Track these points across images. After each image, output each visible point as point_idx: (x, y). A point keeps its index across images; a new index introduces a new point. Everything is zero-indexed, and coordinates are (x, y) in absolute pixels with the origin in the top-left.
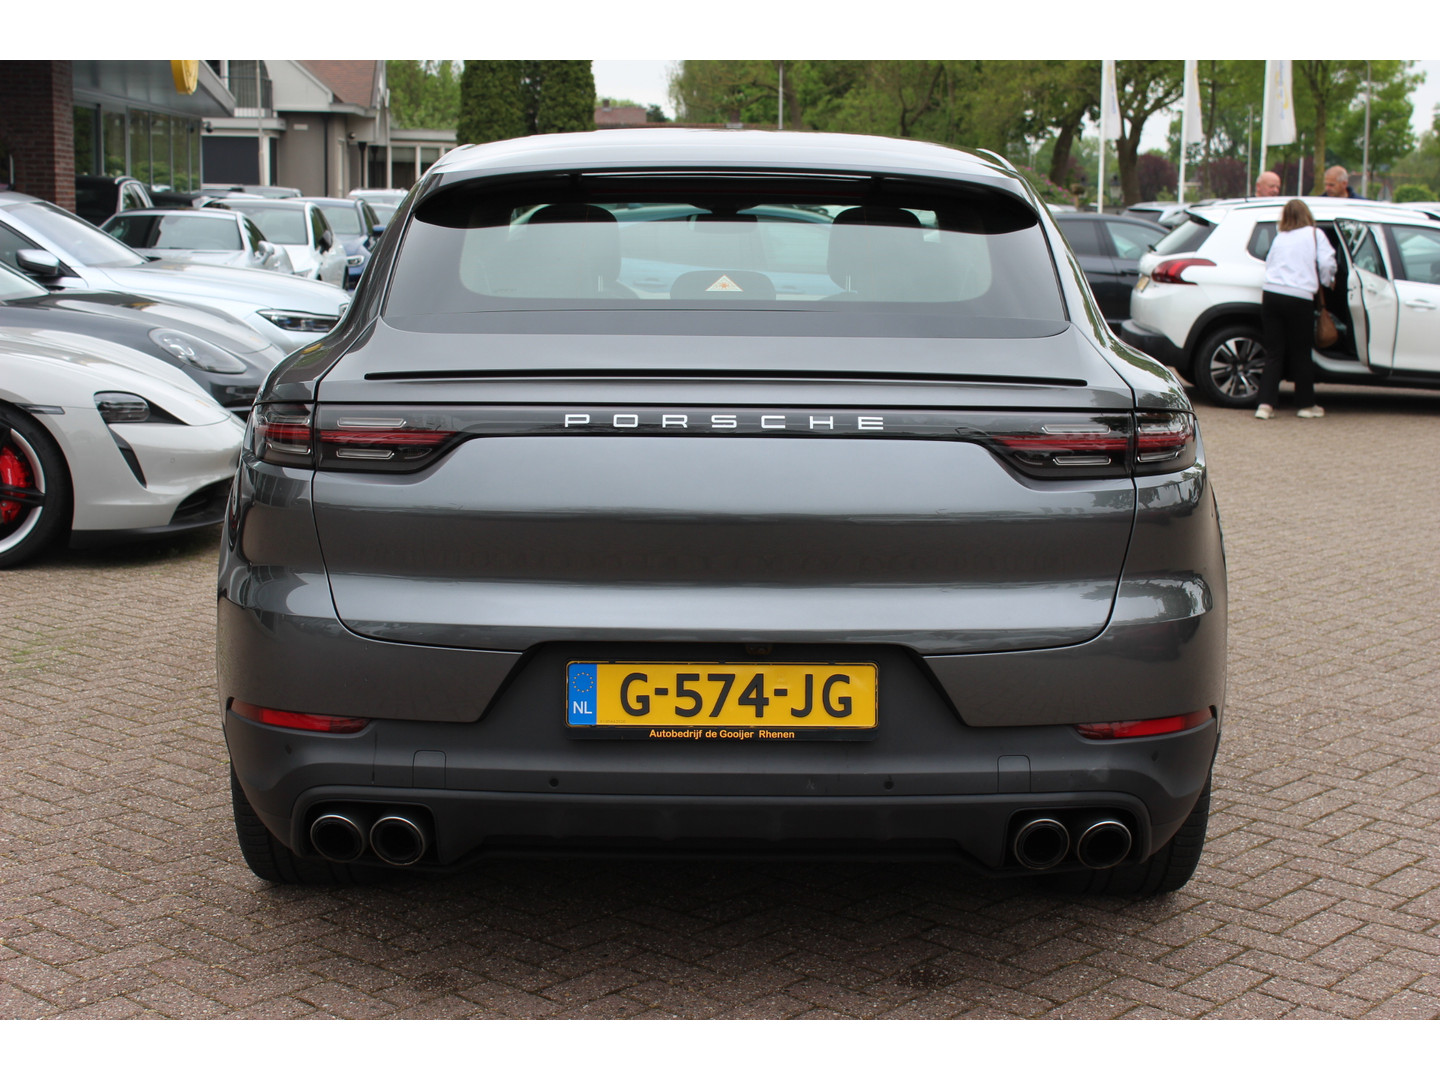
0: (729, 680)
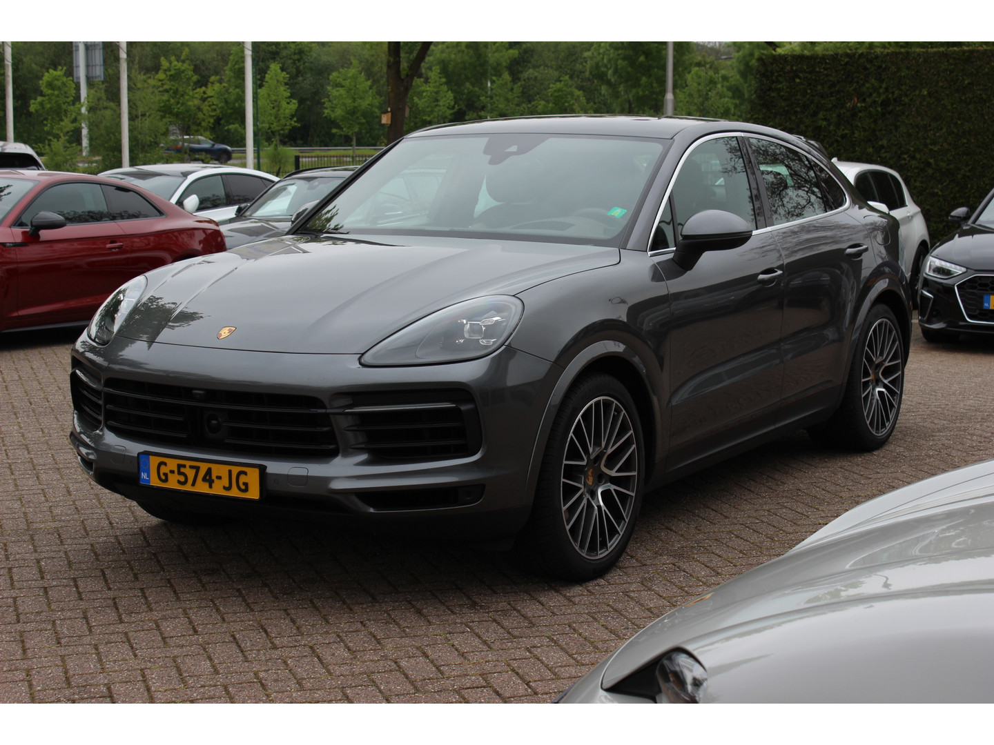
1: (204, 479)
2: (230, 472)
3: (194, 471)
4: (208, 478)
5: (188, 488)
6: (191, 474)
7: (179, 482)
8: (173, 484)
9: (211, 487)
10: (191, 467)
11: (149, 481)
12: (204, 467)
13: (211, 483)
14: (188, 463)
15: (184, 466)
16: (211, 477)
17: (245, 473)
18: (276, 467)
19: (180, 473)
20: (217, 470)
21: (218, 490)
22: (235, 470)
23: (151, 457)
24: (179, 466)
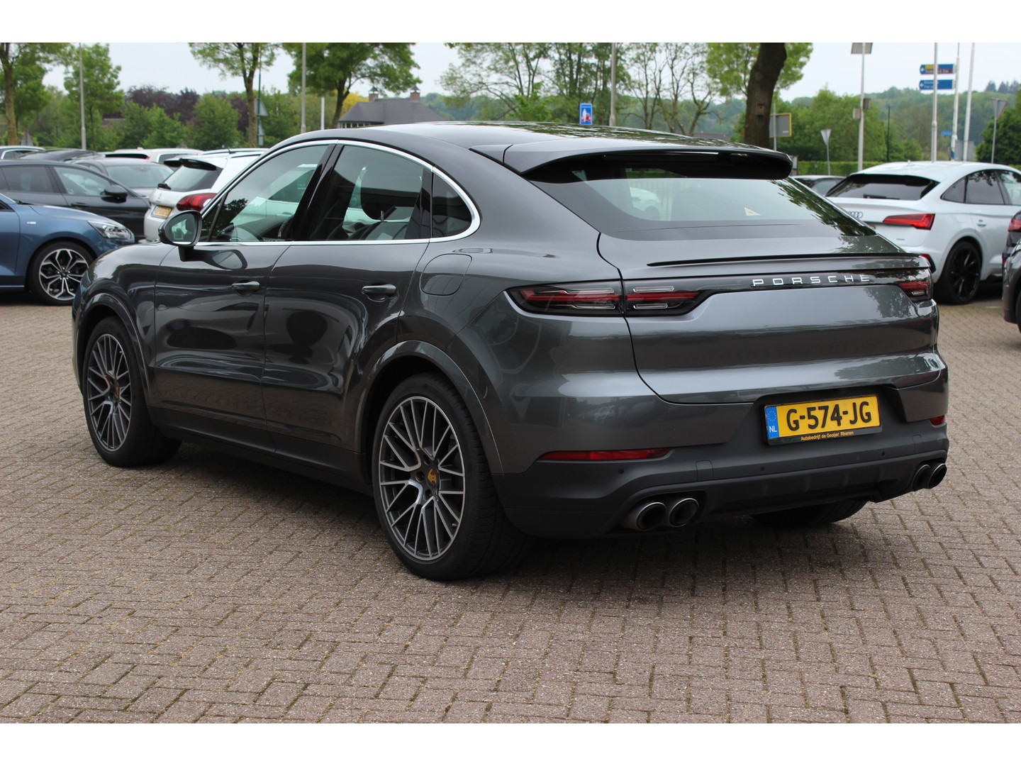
0: (826, 408)
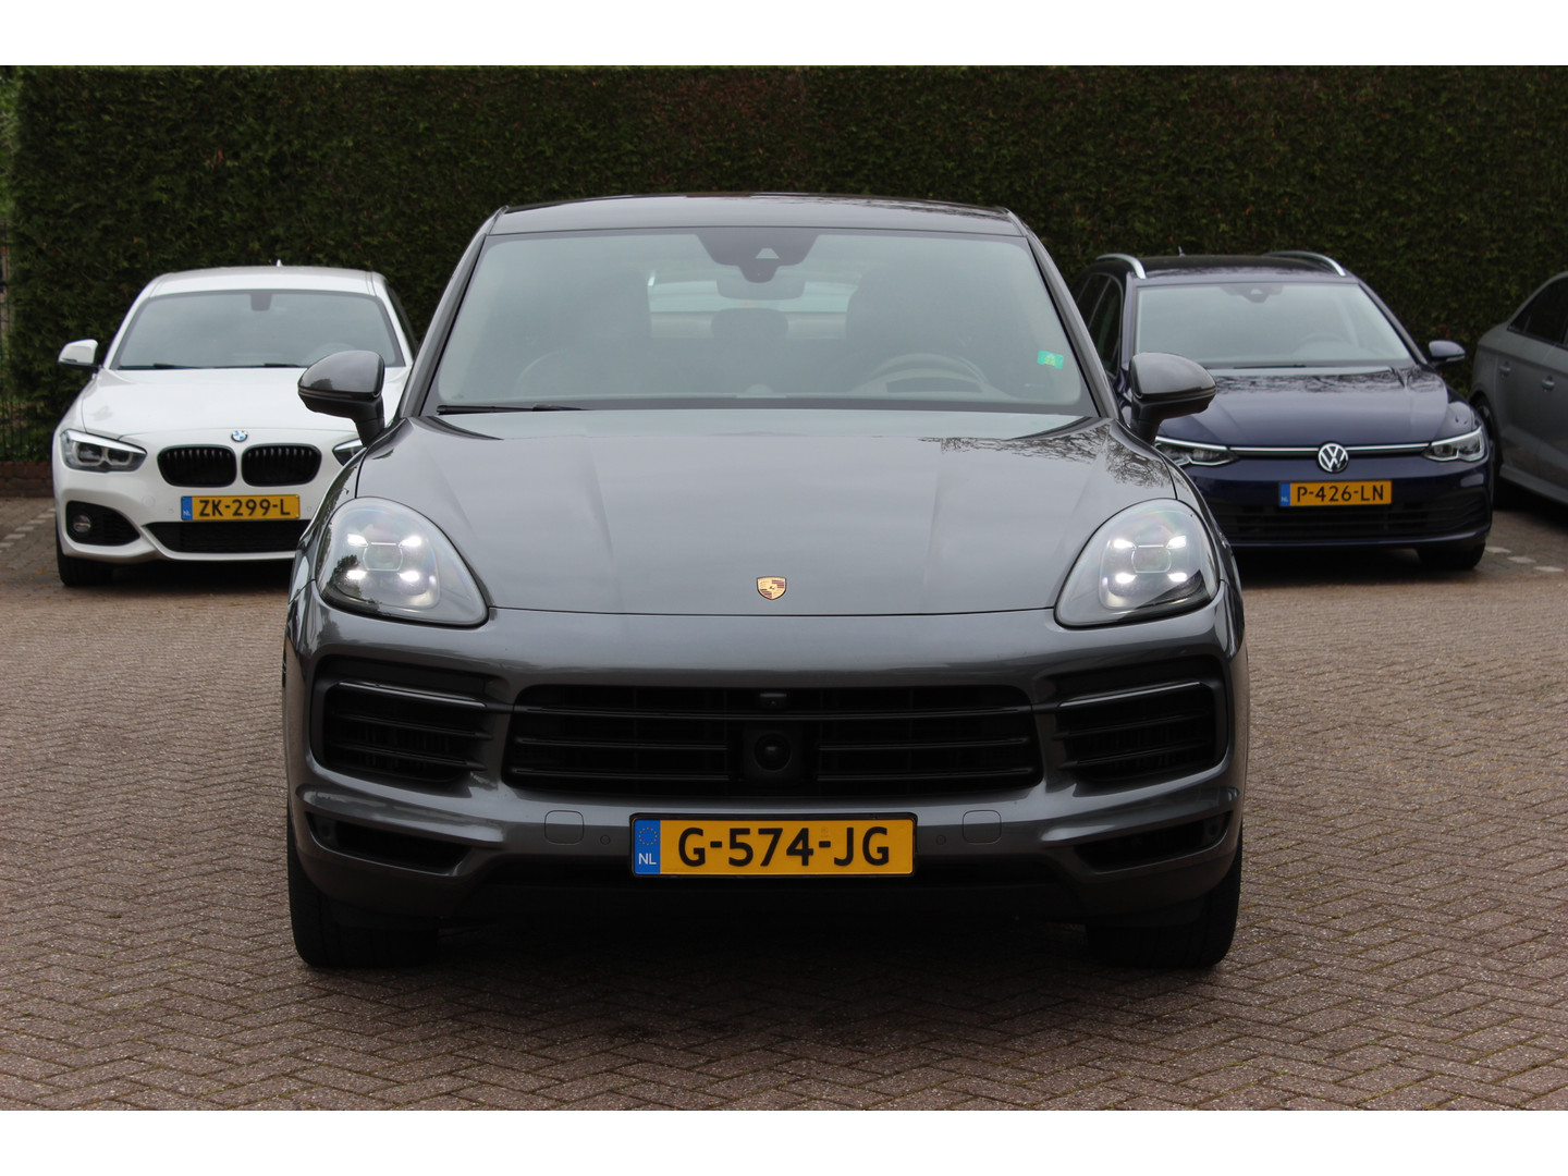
1: (791, 851)
2: (850, 832)
3: (769, 838)
4: (800, 847)
5: (754, 869)
6: (760, 844)
7: (733, 862)
8: (718, 865)
9: (805, 863)
10: (762, 832)
11: (658, 866)
12: (790, 830)
13: (806, 854)
14: (754, 826)
15: (746, 832)
16: (806, 844)
17: (883, 831)
18: (938, 815)
19: (734, 845)
20: (817, 831)
21: (822, 865)
22: (861, 828)
23: (664, 824)
24: (734, 833)
